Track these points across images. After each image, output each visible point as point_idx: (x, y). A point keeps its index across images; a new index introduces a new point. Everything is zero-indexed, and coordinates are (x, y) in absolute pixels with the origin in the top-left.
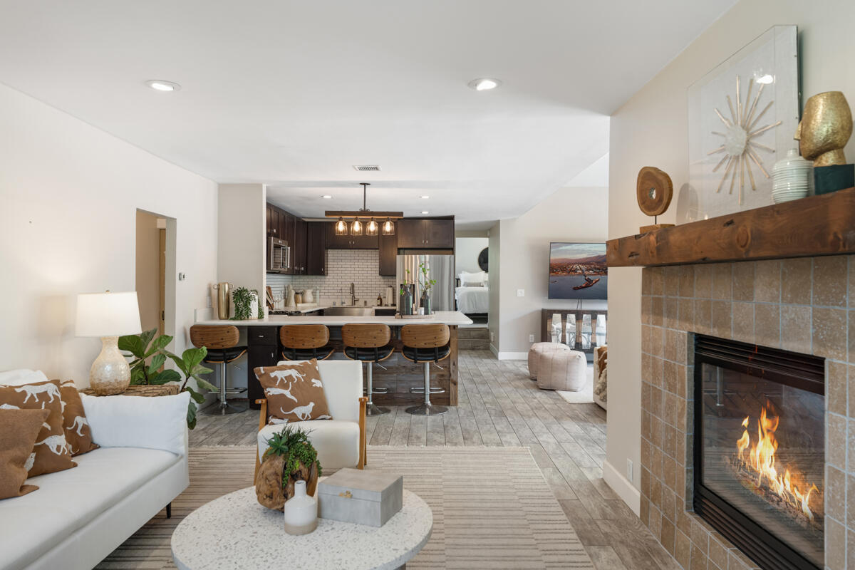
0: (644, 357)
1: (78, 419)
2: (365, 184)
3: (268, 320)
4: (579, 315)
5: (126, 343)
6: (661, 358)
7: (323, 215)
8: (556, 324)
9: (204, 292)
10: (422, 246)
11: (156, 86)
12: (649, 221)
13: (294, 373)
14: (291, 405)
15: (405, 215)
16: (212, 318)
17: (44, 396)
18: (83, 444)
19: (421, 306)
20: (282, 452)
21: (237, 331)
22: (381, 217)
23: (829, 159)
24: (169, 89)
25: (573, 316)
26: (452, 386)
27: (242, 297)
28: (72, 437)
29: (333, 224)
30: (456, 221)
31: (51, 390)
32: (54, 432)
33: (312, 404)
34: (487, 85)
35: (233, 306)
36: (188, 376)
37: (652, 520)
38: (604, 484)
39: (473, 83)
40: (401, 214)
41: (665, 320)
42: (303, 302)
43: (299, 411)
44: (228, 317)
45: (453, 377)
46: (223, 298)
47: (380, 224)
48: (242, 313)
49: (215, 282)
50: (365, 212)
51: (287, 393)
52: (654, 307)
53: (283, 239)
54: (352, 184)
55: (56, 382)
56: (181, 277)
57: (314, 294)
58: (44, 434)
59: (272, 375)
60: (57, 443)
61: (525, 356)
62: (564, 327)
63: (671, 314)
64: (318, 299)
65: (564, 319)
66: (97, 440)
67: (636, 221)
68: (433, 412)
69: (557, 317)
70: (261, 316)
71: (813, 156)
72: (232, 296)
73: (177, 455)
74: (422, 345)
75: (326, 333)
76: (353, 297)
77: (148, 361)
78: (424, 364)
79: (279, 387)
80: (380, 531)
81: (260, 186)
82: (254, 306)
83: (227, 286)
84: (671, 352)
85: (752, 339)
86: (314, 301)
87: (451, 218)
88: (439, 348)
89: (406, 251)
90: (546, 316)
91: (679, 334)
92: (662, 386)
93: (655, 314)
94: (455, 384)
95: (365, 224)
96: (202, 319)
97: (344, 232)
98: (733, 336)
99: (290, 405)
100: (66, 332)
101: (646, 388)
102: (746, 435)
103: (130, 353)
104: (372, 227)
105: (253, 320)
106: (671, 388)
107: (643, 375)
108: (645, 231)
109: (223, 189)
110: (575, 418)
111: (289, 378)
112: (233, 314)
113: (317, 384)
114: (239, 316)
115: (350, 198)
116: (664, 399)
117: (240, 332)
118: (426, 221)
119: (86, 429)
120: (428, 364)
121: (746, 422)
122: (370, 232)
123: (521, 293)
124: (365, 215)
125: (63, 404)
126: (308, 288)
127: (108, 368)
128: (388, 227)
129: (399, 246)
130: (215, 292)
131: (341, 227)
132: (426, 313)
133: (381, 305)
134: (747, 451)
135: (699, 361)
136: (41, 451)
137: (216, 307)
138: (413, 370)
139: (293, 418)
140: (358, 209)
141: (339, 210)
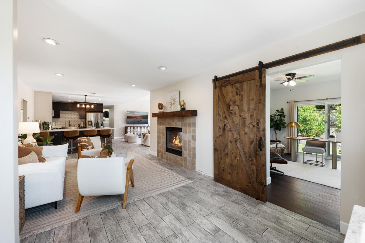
0: (158, 131)
4: (134, 127)
6: (161, 131)
8: (129, 130)
11: (58, 75)
12: (160, 111)
13: (86, 140)
19: (102, 125)
21: (49, 133)
22: (90, 104)
23: (183, 107)
24: (61, 75)
25: (133, 128)
26: (111, 143)
27: (46, 124)
29: (76, 105)
30: (103, 105)
33: (91, 146)
34: (134, 86)
37: (159, 156)
38: (149, 154)
39: (130, 85)
41: (162, 125)
43: (89, 147)
45: (111, 141)
50: (86, 102)
51: (86, 144)
52: (159, 123)
54: (82, 95)
59: (81, 140)
61: (123, 137)
62: (130, 130)
63: (163, 124)
65: (131, 128)
67: (157, 111)
69: (129, 128)
70: (52, 129)
71: (181, 106)
74: (105, 134)
81: (51, 93)
83: (40, 121)
84: (163, 130)
85: (174, 127)
87: (102, 104)
88: (109, 134)
89: (89, 112)
90: (126, 128)
91: (164, 127)
92: (161, 135)
93: (160, 124)
94: (112, 143)
95: (86, 105)
97: (79, 107)
98: (172, 127)
99: (87, 146)
101: (158, 136)
102: (174, 139)
104: (88, 106)
106: (163, 135)
107: (158, 134)
108: (159, 112)
109: (36, 92)
110: (139, 147)
111: (85, 140)
112: (42, 129)
113: (91, 142)
115: (82, 99)
116: (161, 137)
120: (106, 139)
121: (174, 138)
123: (120, 123)
128: (92, 107)
129: (87, 110)
132: (103, 127)
133: (79, 126)
134: (174, 142)
135: (167, 131)
139: (88, 149)
140: (84, 102)
141: (78, 101)
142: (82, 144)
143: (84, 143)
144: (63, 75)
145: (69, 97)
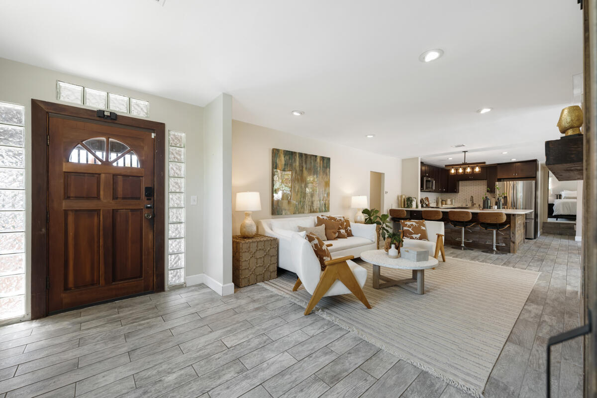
1: (349, 228)
2: (465, 152)
3: (420, 208)
5: (365, 211)
7: (444, 166)
9: (396, 198)
10: (513, 177)
11: (369, 136)
13: (414, 224)
14: (412, 233)
15: (487, 163)
16: (399, 207)
17: (340, 220)
18: (350, 234)
19: (496, 205)
20: (390, 237)
21: (405, 212)
22: (473, 165)
24: (372, 136)
26: (511, 243)
27: (409, 200)
28: (346, 231)
29: (449, 171)
31: (342, 219)
32: (342, 229)
33: (420, 235)
35: (406, 203)
36: (383, 223)
39: (479, 111)
40: (484, 163)
42: (446, 204)
43: (414, 236)
44: (404, 207)
45: (512, 239)
46: (403, 200)
47: (473, 168)
48: (410, 205)
49: (401, 195)
50: (465, 164)
51: (410, 229)
53: (432, 177)
54: (459, 152)
55: (344, 217)
56: (386, 192)
57: (451, 201)
58: (340, 229)
59: (406, 223)
60: (343, 231)
64: (454, 204)
66: (353, 234)
68: (496, 253)
70: (417, 207)
72: (406, 200)
73: (372, 241)
74: (489, 222)
75: (441, 214)
76: (473, 202)
77: (372, 218)
78: (492, 231)
79: (408, 227)
80: (415, 263)
81: (418, 158)
82: (414, 204)
83: (404, 196)
86: (452, 204)
87: (535, 161)
88: (499, 224)
89: (505, 180)
94: (514, 243)
95: (465, 169)
96: (395, 207)
100: (349, 207)
103: (367, 215)
104: (469, 170)
105: (414, 208)
109: (403, 161)
111: (412, 225)
112: (406, 206)
113: (423, 228)
114: (408, 207)
115: (458, 158)
117: (407, 213)
118: (519, 164)
119: (350, 230)
120: (495, 232)
122: (467, 172)
124: (465, 165)
125: (345, 223)
126: (449, 198)
127: (359, 217)
128: (477, 170)
129: (499, 178)
130: (400, 198)
131: (453, 171)
132: (499, 208)
136: (339, 232)
137: (400, 203)
138: (488, 234)
139: (412, 238)
140: (461, 163)
141: (452, 164)
142: (405, 228)
143: (408, 229)
144: (373, 135)
145: (450, 159)
